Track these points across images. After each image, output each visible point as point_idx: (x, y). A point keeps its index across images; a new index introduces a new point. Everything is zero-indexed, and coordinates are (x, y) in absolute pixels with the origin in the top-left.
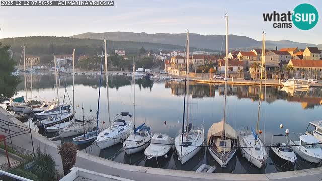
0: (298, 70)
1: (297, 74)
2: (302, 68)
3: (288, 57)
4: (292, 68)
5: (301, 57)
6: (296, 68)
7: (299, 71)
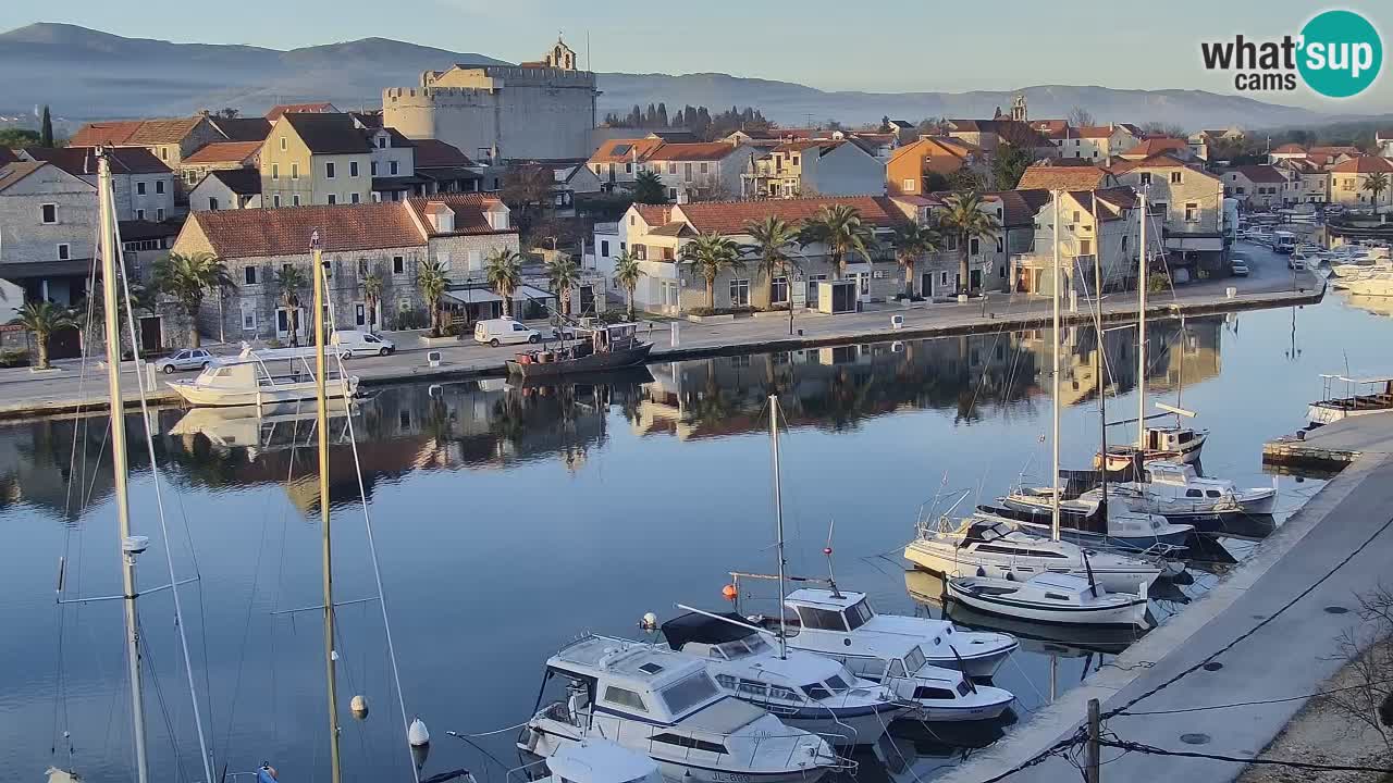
0: (251, 278)
1: (248, 305)
2: (277, 262)
3: (151, 188)
4: (216, 276)
5: (246, 181)
6: (235, 266)
7: (258, 287)
